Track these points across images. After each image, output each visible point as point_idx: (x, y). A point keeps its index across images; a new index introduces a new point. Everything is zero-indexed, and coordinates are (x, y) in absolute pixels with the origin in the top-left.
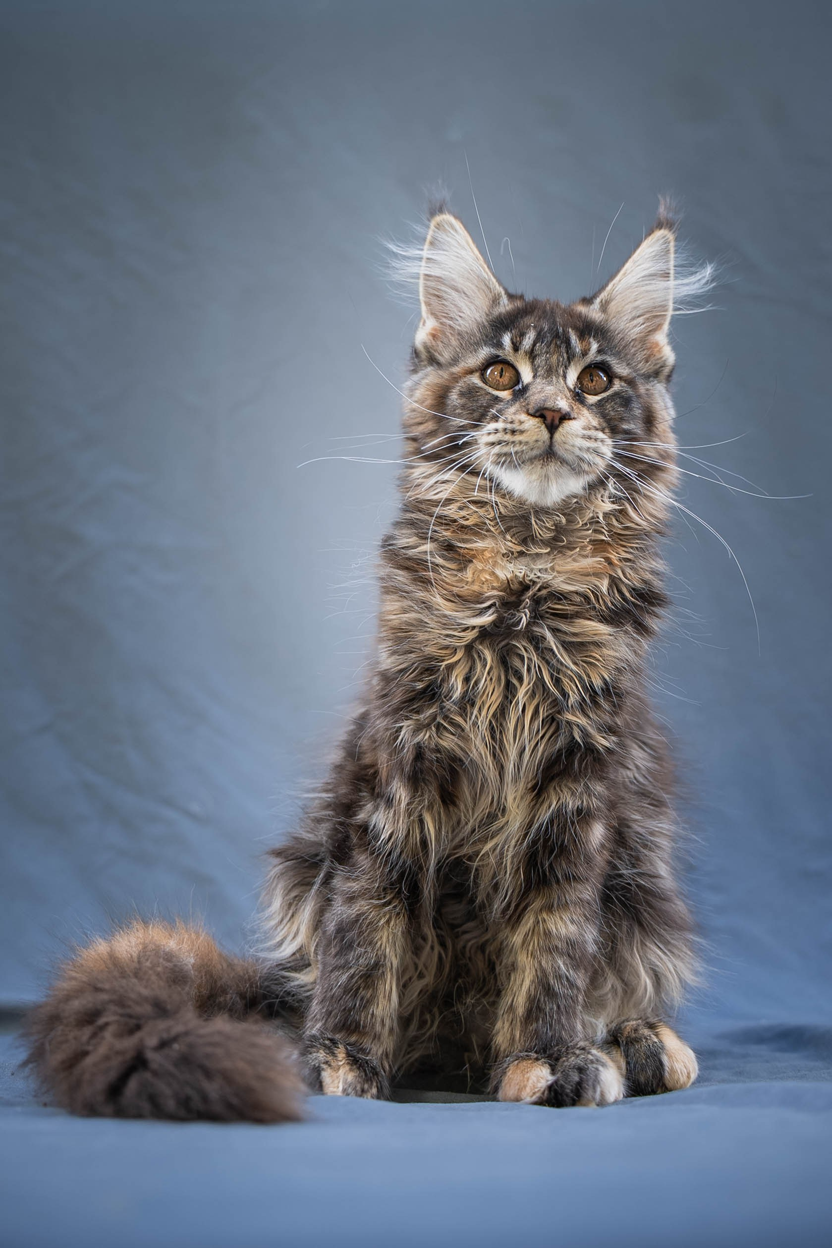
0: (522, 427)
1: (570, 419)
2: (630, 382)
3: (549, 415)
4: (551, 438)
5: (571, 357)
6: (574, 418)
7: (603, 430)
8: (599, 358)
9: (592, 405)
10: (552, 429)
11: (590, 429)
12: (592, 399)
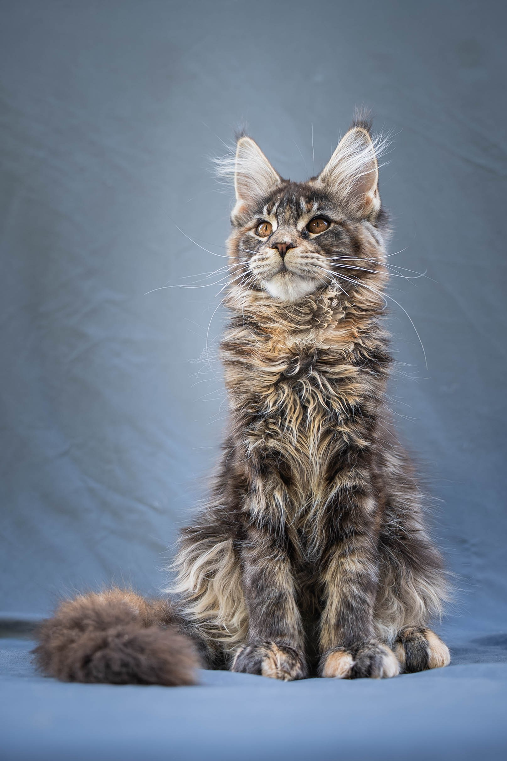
0: (267, 256)
1: (293, 247)
2: (341, 224)
3: (279, 247)
4: (283, 260)
5: (298, 215)
6: (296, 247)
7: (318, 252)
8: (319, 213)
9: (313, 239)
10: (282, 254)
11: (307, 252)
12: (313, 236)
